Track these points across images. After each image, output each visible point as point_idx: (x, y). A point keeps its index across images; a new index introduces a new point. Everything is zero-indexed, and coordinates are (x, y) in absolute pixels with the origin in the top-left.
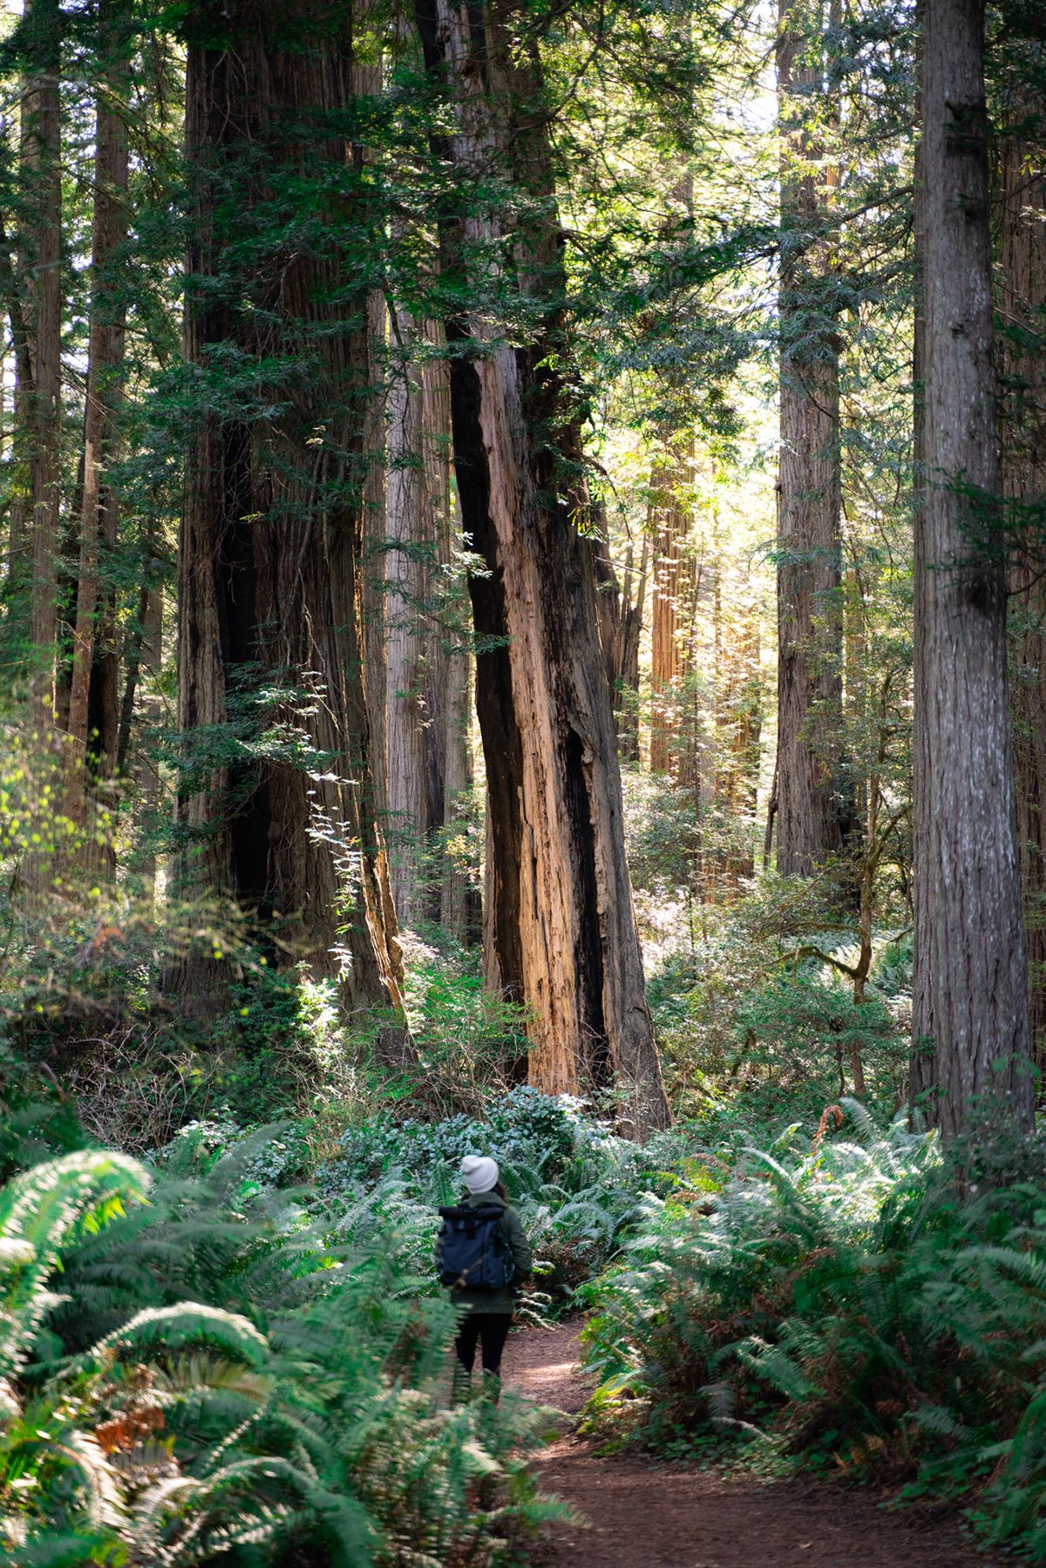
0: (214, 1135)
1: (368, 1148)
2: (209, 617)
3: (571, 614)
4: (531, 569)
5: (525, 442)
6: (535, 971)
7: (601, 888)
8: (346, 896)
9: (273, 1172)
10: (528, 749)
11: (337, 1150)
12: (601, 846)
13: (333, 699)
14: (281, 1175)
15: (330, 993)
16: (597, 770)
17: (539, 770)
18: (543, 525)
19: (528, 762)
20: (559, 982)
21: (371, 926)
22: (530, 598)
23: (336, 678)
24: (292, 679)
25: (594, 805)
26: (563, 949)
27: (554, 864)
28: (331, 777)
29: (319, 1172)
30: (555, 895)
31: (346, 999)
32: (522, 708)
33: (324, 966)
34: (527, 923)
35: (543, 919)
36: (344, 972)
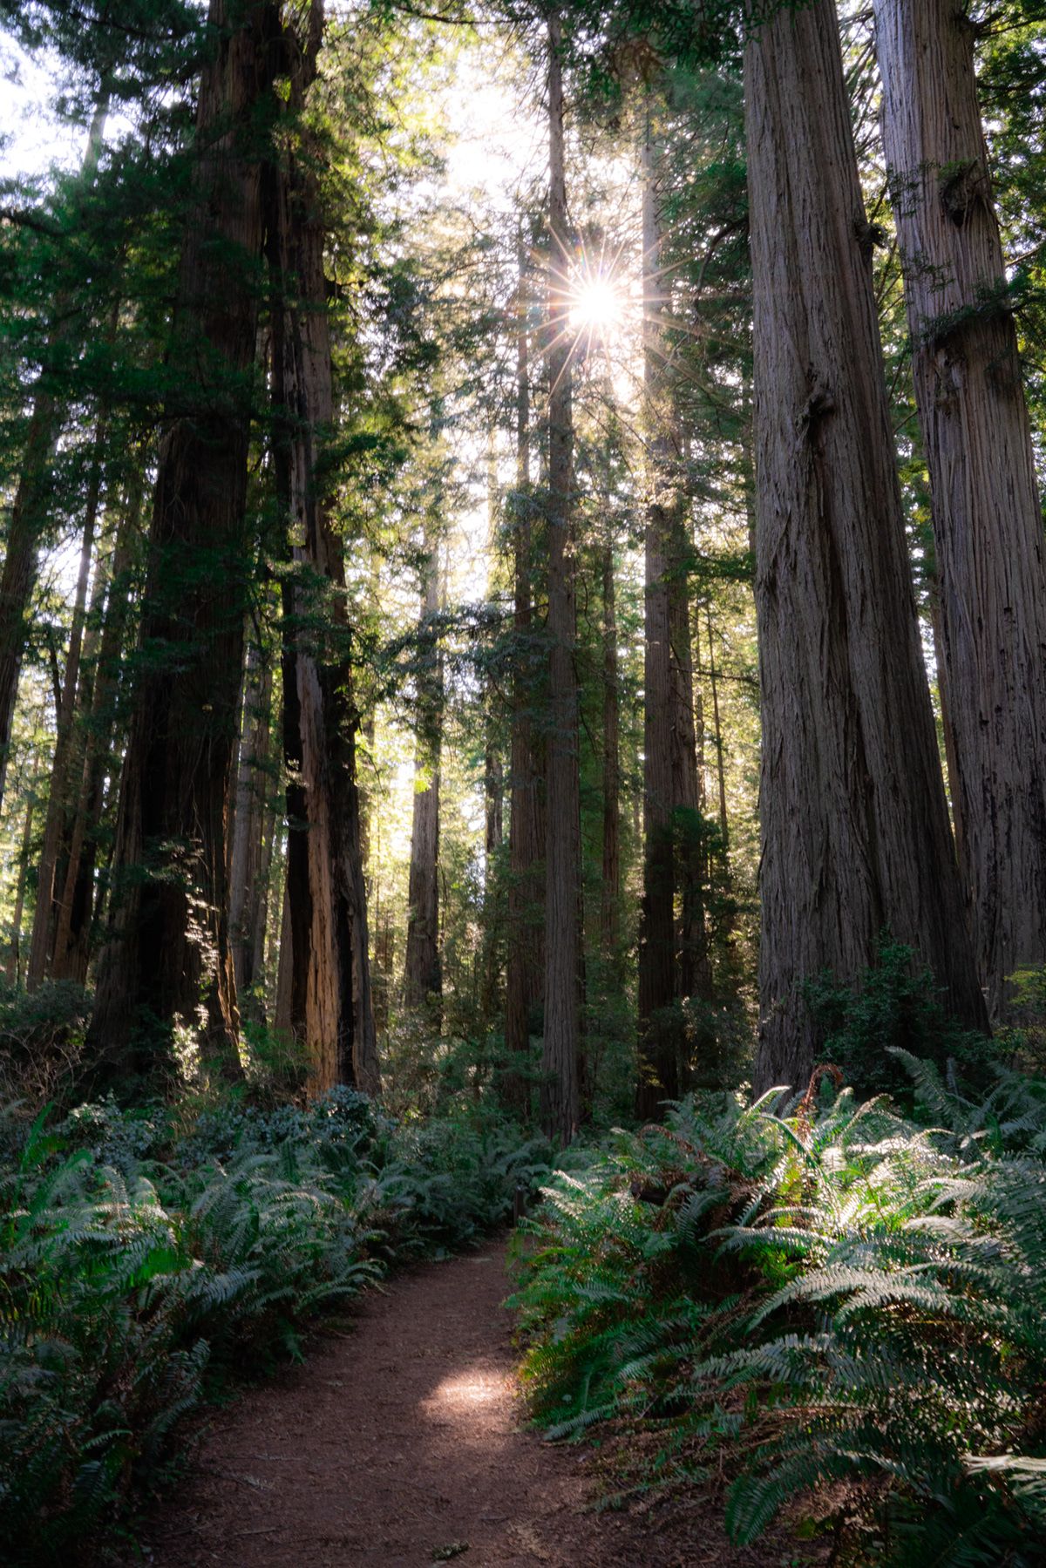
0: (98, 1115)
1: (218, 1130)
2: (136, 810)
3: (345, 831)
4: (323, 806)
5: (324, 736)
6: (314, 1034)
7: (355, 987)
8: (208, 976)
9: (142, 1146)
10: (316, 907)
11: (193, 1130)
12: (355, 963)
13: (207, 857)
14: (149, 1148)
15: (194, 1035)
16: (355, 919)
17: (322, 920)
18: (332, 781)
19: (316, 916)
20: (328, 1040)
21: (221, 998)
22: (322, 822)
23: (210, 844)
24: (184, 841)
25: (353, 940)
26: (331, 1021)
27: (328, 973)
28: (203, 904)
29: (178, 1148)
30: (328, 991)
31: (202, 1040)
32: (314, 885)
33: (191, 1019)
34: (310, 1006)
35: (321, 1005)
36: (203, 1023)
